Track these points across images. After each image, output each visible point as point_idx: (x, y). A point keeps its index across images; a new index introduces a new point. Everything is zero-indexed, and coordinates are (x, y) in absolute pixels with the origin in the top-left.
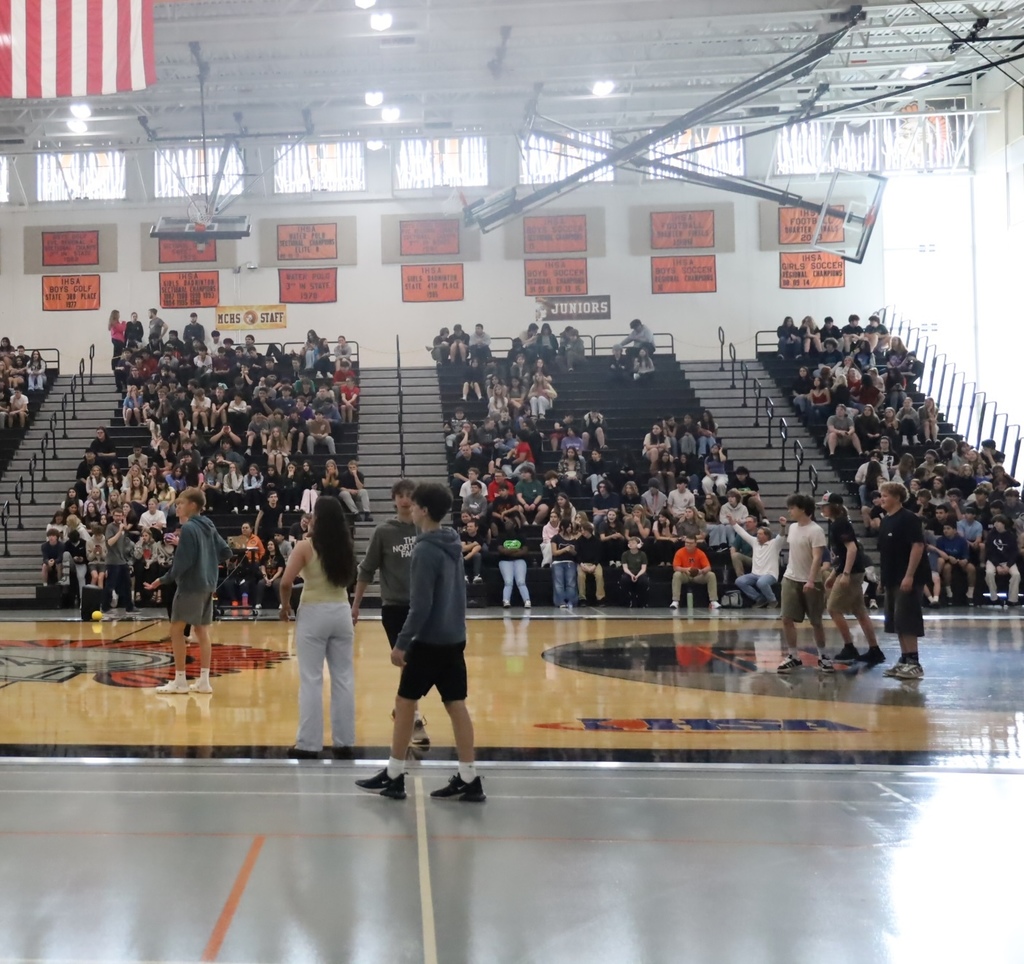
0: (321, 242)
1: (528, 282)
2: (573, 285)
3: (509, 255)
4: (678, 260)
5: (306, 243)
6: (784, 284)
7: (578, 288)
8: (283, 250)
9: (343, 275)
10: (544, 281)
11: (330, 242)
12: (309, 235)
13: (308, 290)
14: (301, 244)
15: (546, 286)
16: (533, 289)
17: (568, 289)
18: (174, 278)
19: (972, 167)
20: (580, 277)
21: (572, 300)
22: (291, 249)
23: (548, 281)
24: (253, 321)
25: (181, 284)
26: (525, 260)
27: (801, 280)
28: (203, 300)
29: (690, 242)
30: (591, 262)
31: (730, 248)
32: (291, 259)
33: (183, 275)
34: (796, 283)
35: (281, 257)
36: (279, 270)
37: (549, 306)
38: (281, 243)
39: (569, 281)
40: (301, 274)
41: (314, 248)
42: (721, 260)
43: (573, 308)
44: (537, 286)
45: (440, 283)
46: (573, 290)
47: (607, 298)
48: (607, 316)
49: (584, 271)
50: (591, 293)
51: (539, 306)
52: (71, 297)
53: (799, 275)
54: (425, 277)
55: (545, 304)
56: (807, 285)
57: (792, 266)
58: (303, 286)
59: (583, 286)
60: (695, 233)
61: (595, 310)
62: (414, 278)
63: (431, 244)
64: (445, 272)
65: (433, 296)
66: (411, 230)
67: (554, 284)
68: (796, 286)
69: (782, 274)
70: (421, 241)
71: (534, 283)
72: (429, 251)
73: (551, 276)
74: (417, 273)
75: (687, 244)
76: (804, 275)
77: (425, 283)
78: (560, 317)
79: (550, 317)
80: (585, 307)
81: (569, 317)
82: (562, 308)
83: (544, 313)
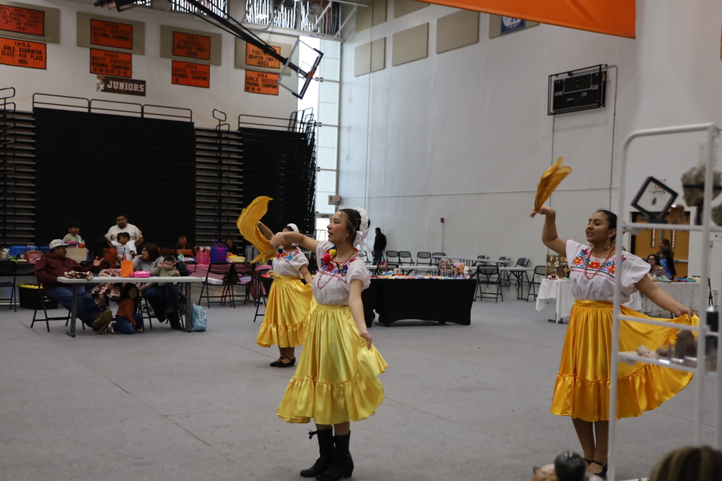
1: (92, 64)
2: (122, 70)
3: (80, 44)
4: (188, 65)
6: (247, 89)
7: (125, 73)
10: (103, 65)
15: (104, 69)
16: (95, 69)
17: (119, 73)
20: (127, 67)
23: (106, 66)
26: (91, 49)
27: (256, 88)
29: (196, 54)
31: (219, 63)
34: (253, 89)
37: (106, 81)
39: (120, 67)
42: (213, 69)
43: (122, 86)
44: (98, 68)
45: (28, 55)
46: (122, 74)
47: (143, 82)
48: (143, 94)
49: (130, 62)
50: (133, 78)
51: (99, 81)
53: (255, 84)
54: (17, 48)
56: (259, 92)
57: (252, 78)
59: (128, 72)
60: (199, 49)
62: (9, 48)
63: (22, 26)
64: (33, 47)
65: (23, 63)
66: (8, 13)
67: (110, 69)
68: (253, 91)
69: (247, 83)
70: (14, 21)
71: (97, 66)
72: (20, 30)
73: (107, 61)
74: (11, 44)
75: (194, 55)
76: (257, 85)
77: (17, 53)
78: (113, 91)
79: (106, 90)
80: (130, 87)
81: (119, 91)
82: (116, 85)
83: (102, 87)
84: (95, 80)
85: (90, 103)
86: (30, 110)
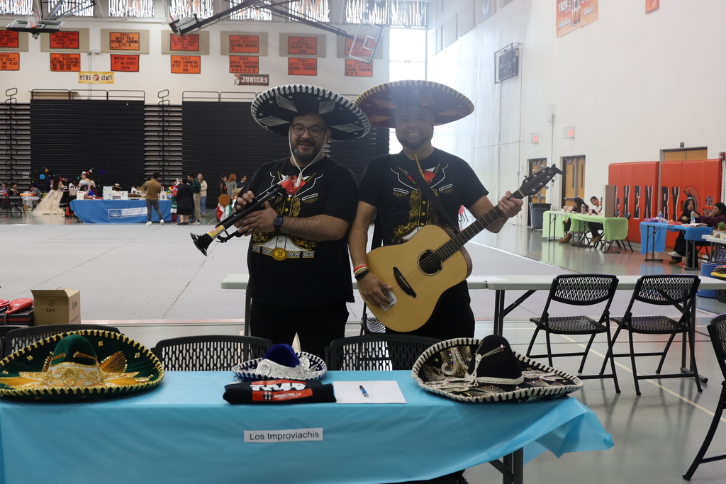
0: (132, 42)
1: (231, 66)
2: (252, 69)
3: (223, 53)
4: (300, 60)
5: (124, 42)
6: (347, 74)
7: (254, 70)
8: (113, 45)
9: (142, 59)
10: (238, 66)
11: (136, 42)
12: (126, 38)
13: (125, 65)
14: (121, 42)
15: (239, 69)
16: (233, 70)
17: (250, 71)
18: (58, 56)
19: (427, 27)
20: (255, 65)
21: (251, 76)
22: (117, 45)
23: (240, 67)
24: (97, 79)
25: (61, 59)
26: (230, 56)
27: (354, 72)
28: (72, 68)
29: (306, 51)
30: (261, 59)
31: (324, 56)
32: (116, 49)
33: (62, 55)
34: (352, 73)
35: (112, 48)
36: (111, 55)
37: (241, 78)
38: (112, 41)
39: (250, 67)
40: (122, 57)
41: (128, 44)
42: (320, 61)
43: (252, 79)
44: (235, 69)
45: (189, 65)
46: (252, 71)
47: (267, 76)
49: (257, 63)
50: (260, 73)
51: (236, 78)
52: (4, 63)
53: (353, 70)
54: (182, 62)
55: (239, 77)
56: (357, 75)
57: (350, 65)
58: (122, 63)
59: (256, 70)
60: (308, 48)
61: (262, 81)
62: (177, 62)
63: (185, 45)
64: (192, 59)
65: (186, 71)
66: (176, 39)
67: (243, 68)
68: (352, 75)
69: (346, 69)
70: (180, 44)
71: (234, 67)
72: (184, 49)
73: (241, 64)
74: (178, 59)
75: (304, 52)
76: (355, 70)
77: (182, 65)
78: (245, 84)
79: (241, 84)
80: (257, 80)
81: (250, 84)
82: (247, 79)
83: (238, 82)
84: (233, 77)
85: (220, 95)
86: (181, 103)
